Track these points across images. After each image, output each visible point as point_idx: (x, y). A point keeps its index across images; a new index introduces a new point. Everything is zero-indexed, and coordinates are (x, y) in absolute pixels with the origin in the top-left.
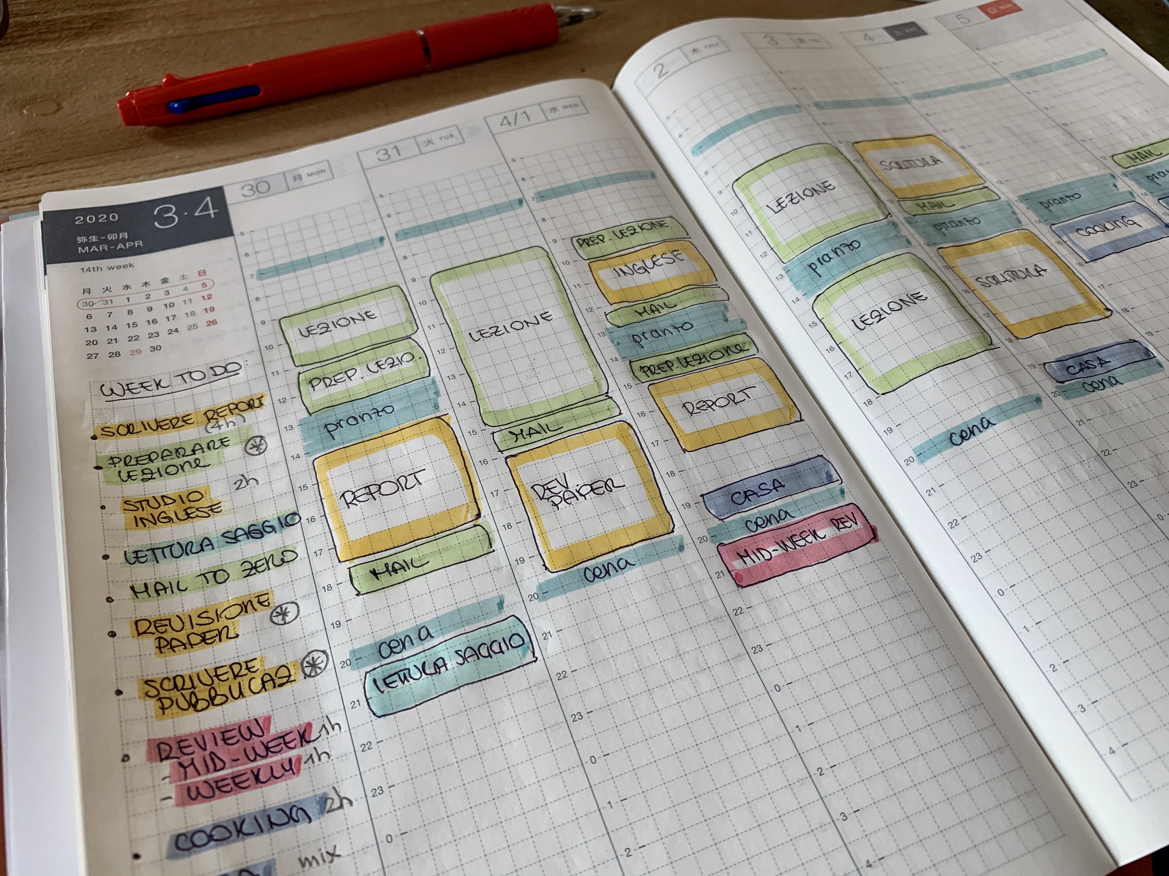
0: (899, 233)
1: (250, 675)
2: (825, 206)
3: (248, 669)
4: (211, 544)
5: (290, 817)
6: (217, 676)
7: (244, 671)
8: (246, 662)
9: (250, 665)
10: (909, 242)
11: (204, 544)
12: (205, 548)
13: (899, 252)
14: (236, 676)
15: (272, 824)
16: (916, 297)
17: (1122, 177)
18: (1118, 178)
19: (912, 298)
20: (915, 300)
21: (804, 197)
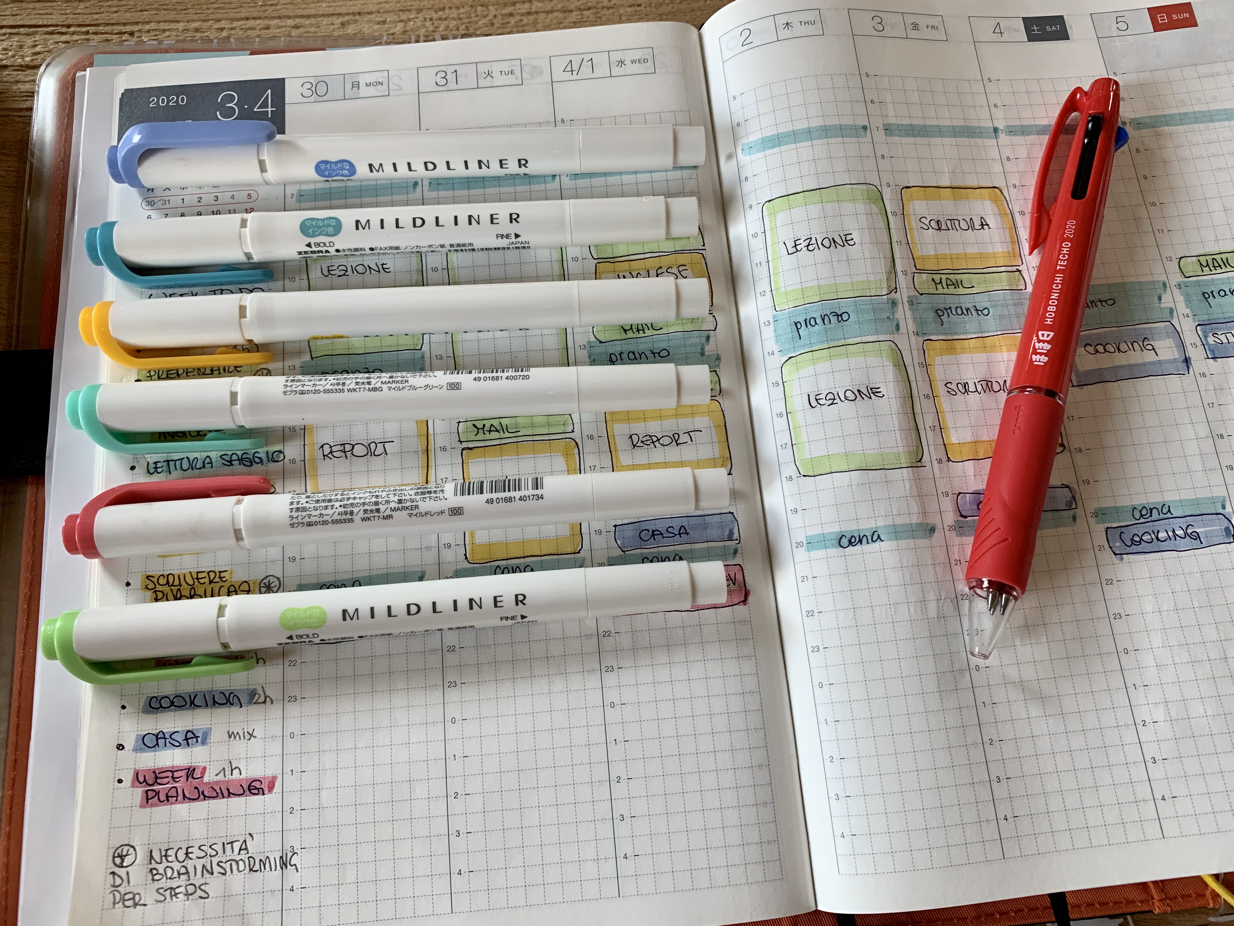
0: (893, 314)
1: (221, 584)
2: (835, 264)
3: (220, 578)
4: (211, 463)
5: (228, 700)
6: (197, 579)
7: (217, 580)
8: (220, 572)
9: (222, 575)
10: (898, 327)
11: (206, 462)
12: (207, 466)
13: (881, 338)
14: (211, 582)
15: (215, 702)
16: (874, 392)
17: (1174, 288)
18: (1168, 289)
19: (870, 392)
20: (872, 395)
21: (820, 246)
